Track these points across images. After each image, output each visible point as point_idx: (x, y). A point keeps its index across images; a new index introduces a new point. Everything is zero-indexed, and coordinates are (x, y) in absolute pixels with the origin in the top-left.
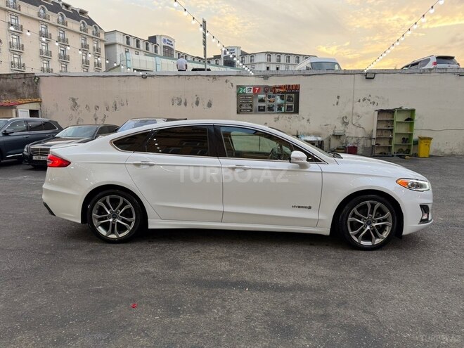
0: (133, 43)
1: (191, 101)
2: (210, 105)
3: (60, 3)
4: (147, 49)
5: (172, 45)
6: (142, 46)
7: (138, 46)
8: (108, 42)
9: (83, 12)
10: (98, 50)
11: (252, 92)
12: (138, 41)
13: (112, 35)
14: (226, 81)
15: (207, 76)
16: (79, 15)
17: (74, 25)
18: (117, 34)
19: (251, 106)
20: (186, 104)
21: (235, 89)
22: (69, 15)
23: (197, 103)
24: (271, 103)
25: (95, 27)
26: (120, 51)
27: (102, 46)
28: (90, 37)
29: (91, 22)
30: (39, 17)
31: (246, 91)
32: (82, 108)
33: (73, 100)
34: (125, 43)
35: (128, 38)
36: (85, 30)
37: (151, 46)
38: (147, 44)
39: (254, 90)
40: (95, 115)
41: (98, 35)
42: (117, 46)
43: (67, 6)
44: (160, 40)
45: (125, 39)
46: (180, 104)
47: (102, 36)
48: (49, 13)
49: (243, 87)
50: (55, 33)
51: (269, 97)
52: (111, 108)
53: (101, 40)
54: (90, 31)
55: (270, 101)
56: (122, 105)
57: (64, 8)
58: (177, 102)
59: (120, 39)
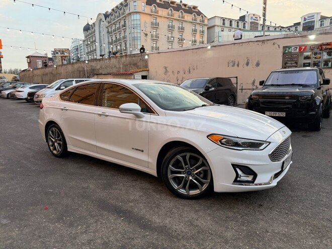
0: (227, 23)
1: (243, 62)
2: (258, 65)
3: (181, 4)
4: (238, 26)
5: (257, 20)
6: (234, 24)
7: (231, 25)
8: (210, 26)
9: (195, 8)
10: (203, 32)
11: (298, 49)
12: (231, 22)
13: (213, 20)
14: (274, 44)
15: (257, 41)
16: (192, 10)
17: (188, 17)
18: (217, 19)
19: (296, 63)
20: (238, 66)
21: (281, 50)
22: (186, 11)
23: (247, 64)
24: (316, 60)
25: (202, 16)
26: (217, 30)
27: (205, 29)
28: (198, 23)
29: (199, 13)
30: (168, 15)
31: (292, 50)
32: (170, 73)
33: (166, 68)
34: (222, 25)
35: (224, 20)
36: (195, 20)
37: (241, 24)
38: (238, 22)
39: (300, 49)
40: (177, 77)
41: (203, 21)
42: (216, 27)
43: (185, 5)
44: (248, 18)
45: (222, 21)
46: (233, 66)
47: (206, 22)
48: (174, 12)
49: (289, 47)
50: (177, 24)
51: (315, 54)
53: (205, 25)
54: (199, 18)
55: (316, 58)
56: (194, 69)
57: (183, 7)
58: (232, 64)
59: (218, 22)
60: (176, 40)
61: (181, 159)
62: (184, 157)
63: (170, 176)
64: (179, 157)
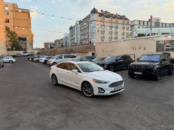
0: (142, 23)
1: (138, 48)
2: (145, 49)
3: (117, 15)
4: (148, 24)
5: (159, 21)
6: (146, 24)
7: (144, 24)
8: (132, 25)
9: (124, 16)
10: (128, 28)
11: (163, 43)
12: (144, 22)
13: (134, 22)
14: (152, 40)
15: (144, 38)
16: (123, 18)
17: (120, 21)
18: (136, 21)
19: (163, 48)
20: (136, 49)
21: (155, 42)
22: (119, 18)
23: (140, 48)
24: (172, 47)
25: (128, 20)
26: (136, 27)
27: (129, 27)
28: (125, 24)
29: (126, 19)
30: (110, 21)
31: (161, 43)
32: (105, 52)
34: (139, 24)
35: (140, 22)
36: (124, 22)
37: (149, 23)
38: (148, 23)
39: (164, 42)
40: (108, 54)
41: (128, 23)
42: (135, 26)
43: (119, 15)
44: (154, 20)
45: (139, 22)
46: (133, 49)
47: (130, 23)
48: (113, 19)
49: (159, 41)
50: (114, 25)
51: (172, 44)
52: (112, 52)
53: (129, 25)
54: (126, 22)
55: (172, 46)
56: (115, 50)
57: (118, 16)
58: (133, 48)
59: (137, 23)
60: (114, 33)
61: (86, 86)
62: (87, 85)
63: (84, 90)
64: (86, 85)
